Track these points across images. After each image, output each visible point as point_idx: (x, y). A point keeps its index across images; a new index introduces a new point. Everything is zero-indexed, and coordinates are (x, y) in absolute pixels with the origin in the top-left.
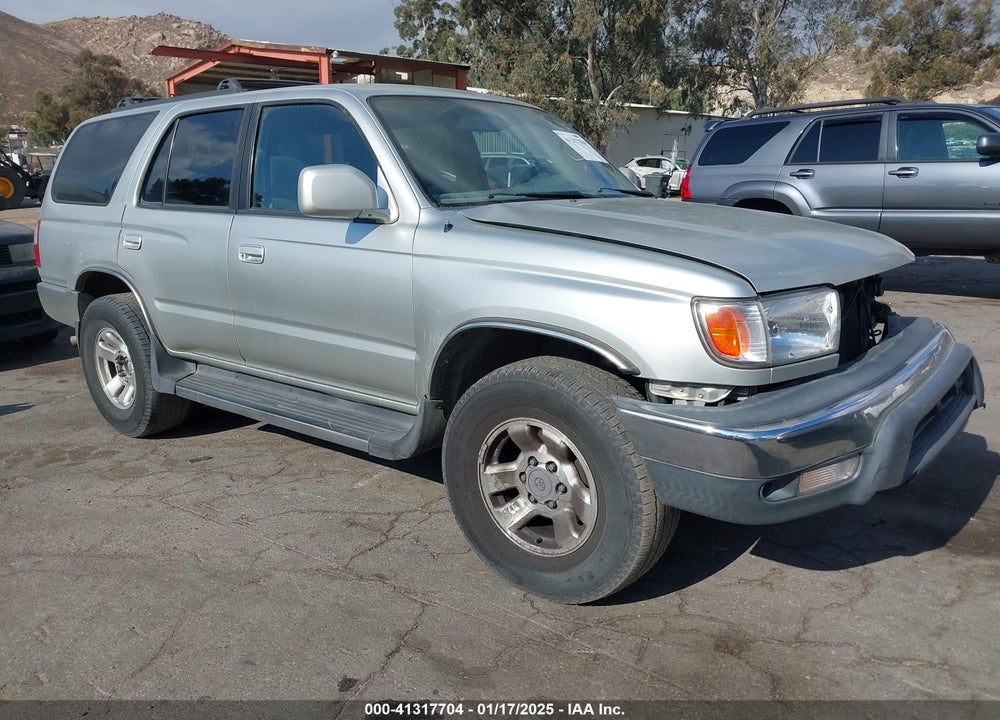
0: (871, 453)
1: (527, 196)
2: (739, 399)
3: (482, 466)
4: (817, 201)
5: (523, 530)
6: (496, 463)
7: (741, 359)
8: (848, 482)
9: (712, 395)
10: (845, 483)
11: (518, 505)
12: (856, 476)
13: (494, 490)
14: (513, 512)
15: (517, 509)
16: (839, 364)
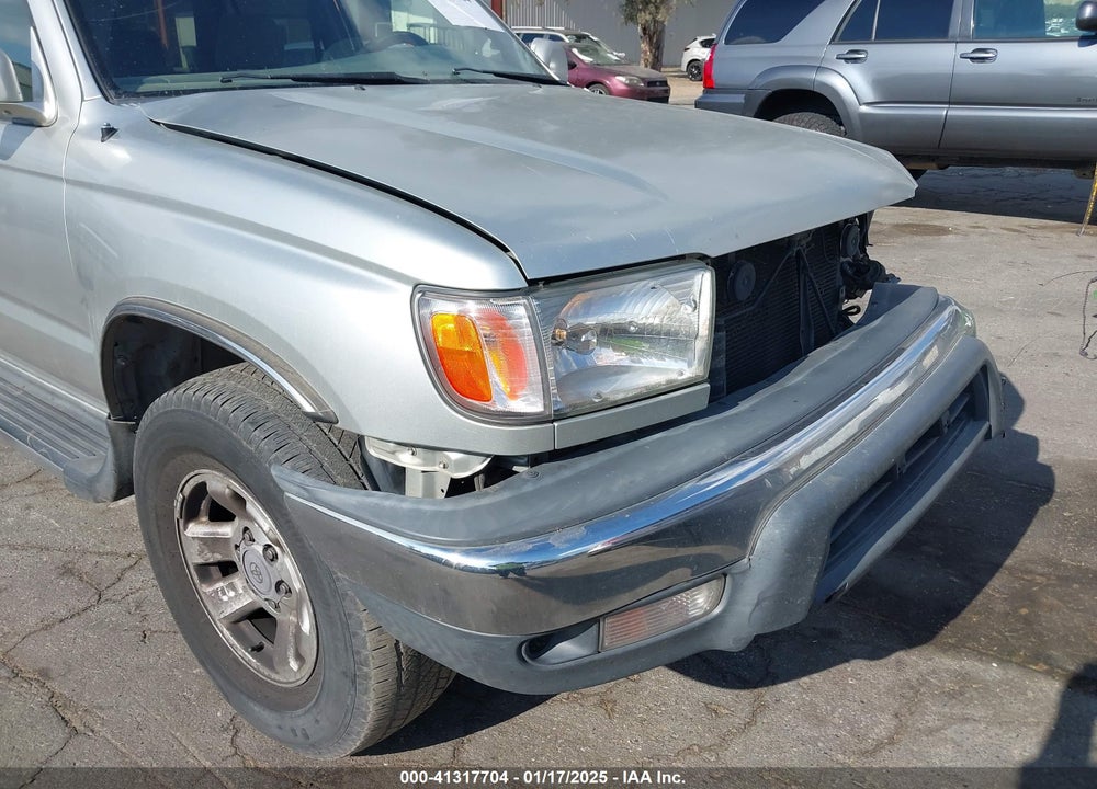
0: (744, 573)
1: (294, 79)
2: (515, 468)
3: (181, 522)
4: (868, 94)
5: (242, 624)
6: (205, 519)
7: (499, 408)
8: (703, 620)
9: (459, 465)
10: (697, 623)
11: (232, 587)
12: (717, 611)
13: (200, 561)
14: (225, 598)
15: (232, 594)
16: (709, 402)
